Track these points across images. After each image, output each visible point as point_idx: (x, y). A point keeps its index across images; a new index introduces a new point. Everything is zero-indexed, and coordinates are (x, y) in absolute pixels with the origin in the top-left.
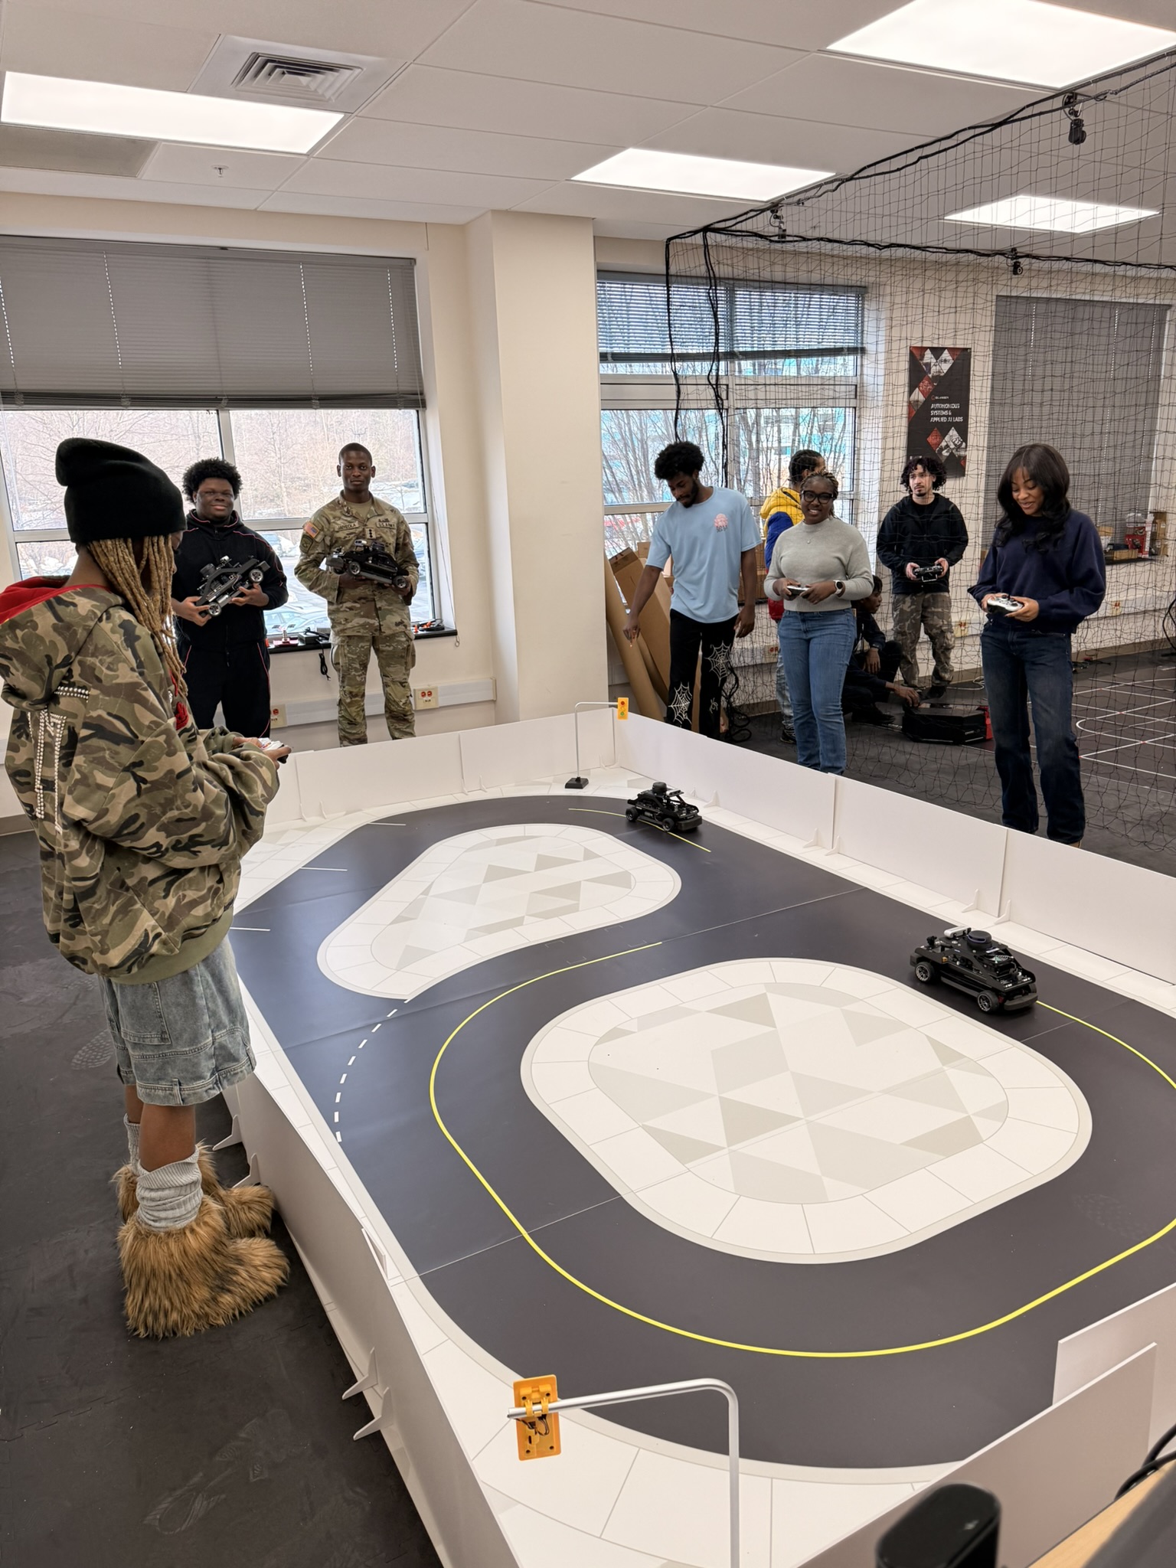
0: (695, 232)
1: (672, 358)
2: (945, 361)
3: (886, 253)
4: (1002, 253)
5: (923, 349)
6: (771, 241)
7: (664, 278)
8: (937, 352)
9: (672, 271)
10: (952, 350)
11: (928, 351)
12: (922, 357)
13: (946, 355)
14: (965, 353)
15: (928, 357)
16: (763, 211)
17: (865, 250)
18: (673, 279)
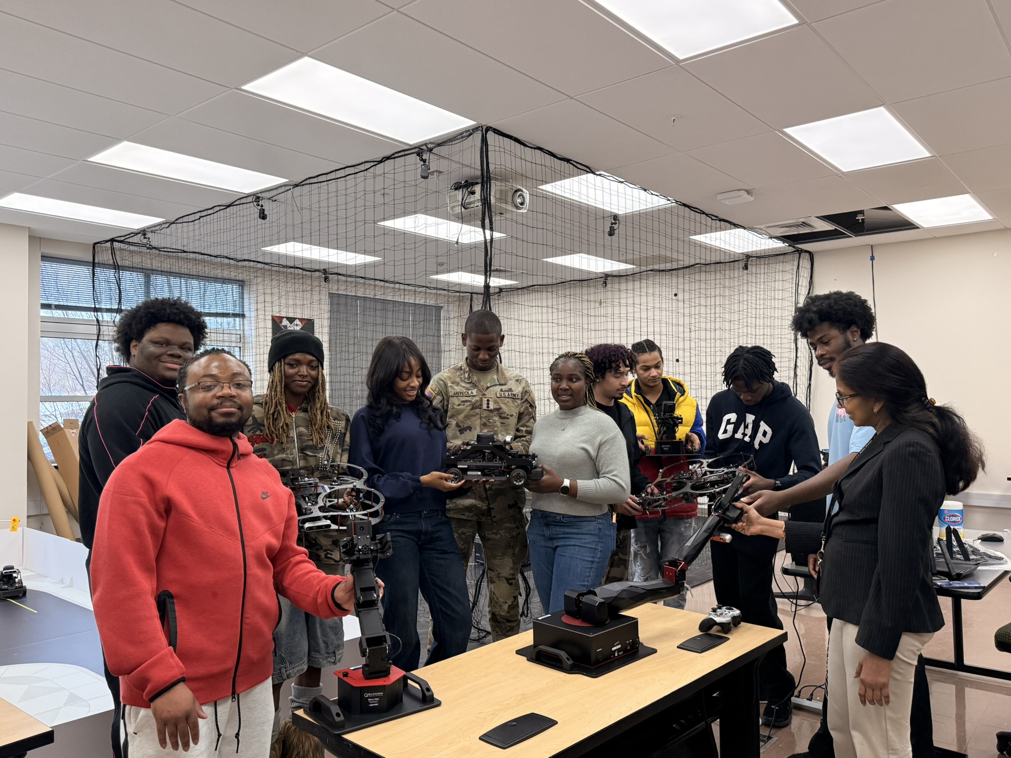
0: (107, 241)
1: (96, 310)
2: (297, 325)
3: (240, 264)
4: (318, 271)
5: (281, 318)
6: (160, 251)
7: (92, 264)
8: (291, 320)
9: (96, 261)
10: (301, 320)
11: (285, 319)
12: (281, 322)
13: (297, 322)
14: (310, 322)
15: (285, 322)
16: (137, 234)
17: (226, 261)
18: (97, 265)
